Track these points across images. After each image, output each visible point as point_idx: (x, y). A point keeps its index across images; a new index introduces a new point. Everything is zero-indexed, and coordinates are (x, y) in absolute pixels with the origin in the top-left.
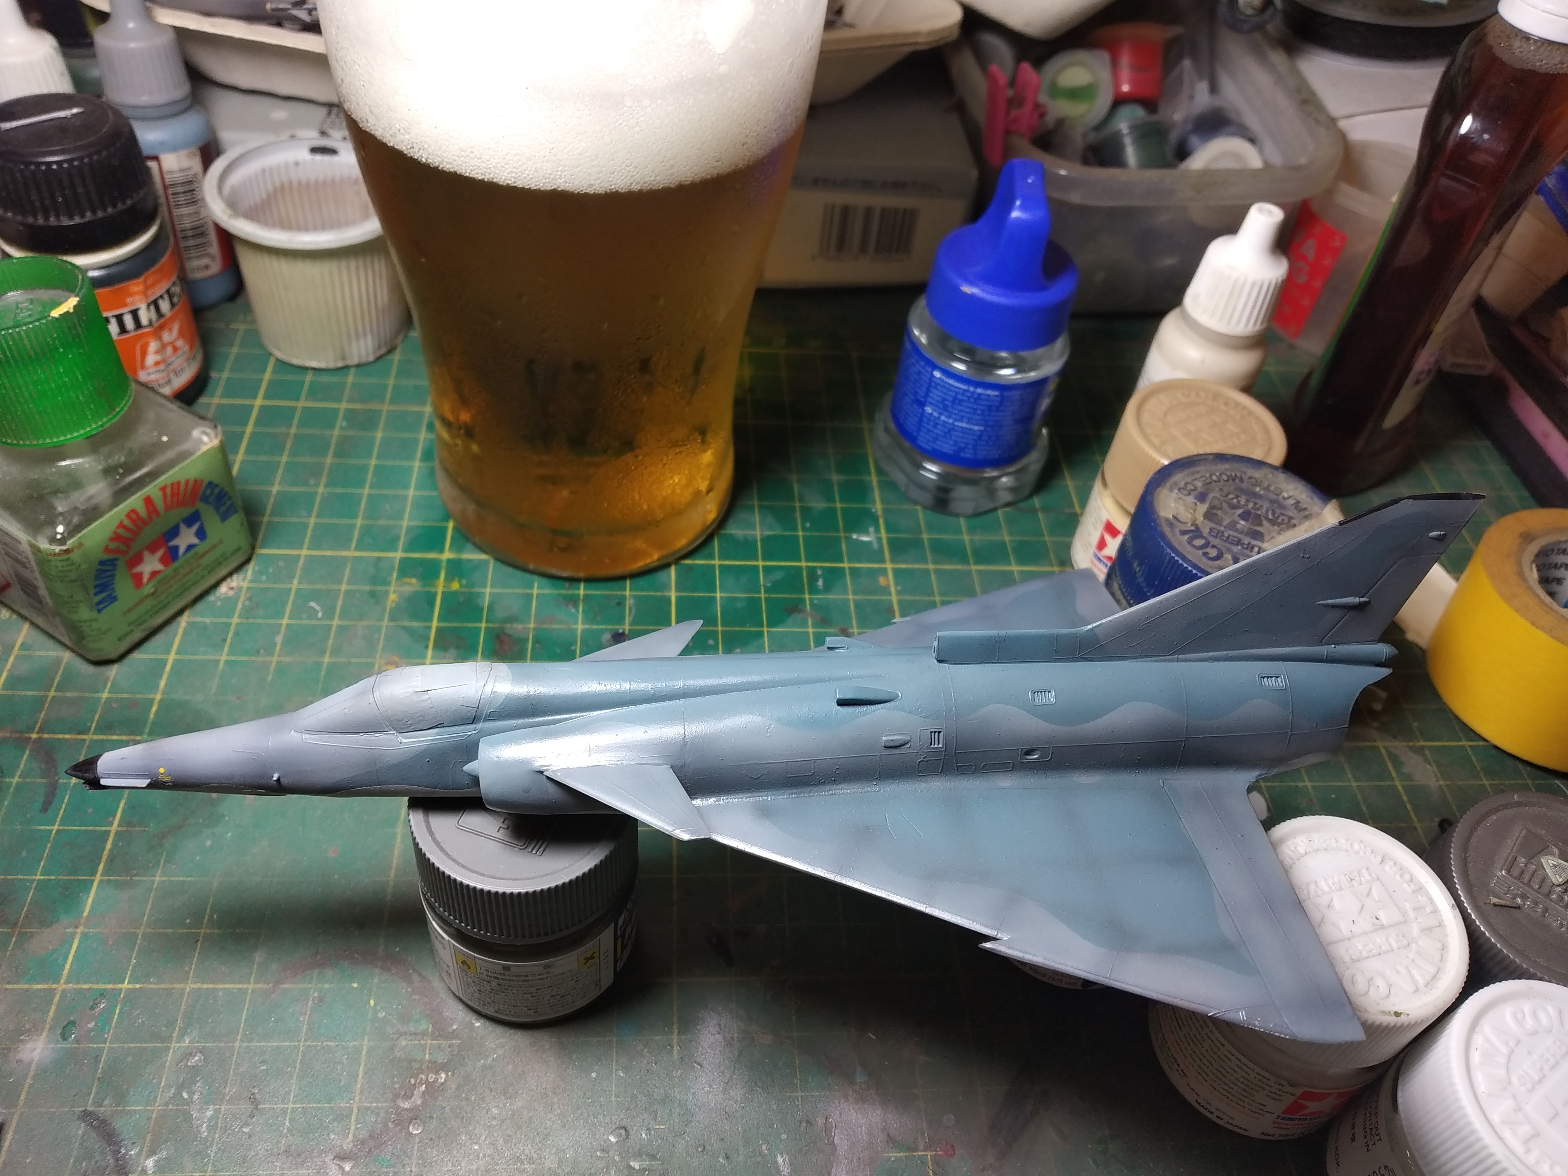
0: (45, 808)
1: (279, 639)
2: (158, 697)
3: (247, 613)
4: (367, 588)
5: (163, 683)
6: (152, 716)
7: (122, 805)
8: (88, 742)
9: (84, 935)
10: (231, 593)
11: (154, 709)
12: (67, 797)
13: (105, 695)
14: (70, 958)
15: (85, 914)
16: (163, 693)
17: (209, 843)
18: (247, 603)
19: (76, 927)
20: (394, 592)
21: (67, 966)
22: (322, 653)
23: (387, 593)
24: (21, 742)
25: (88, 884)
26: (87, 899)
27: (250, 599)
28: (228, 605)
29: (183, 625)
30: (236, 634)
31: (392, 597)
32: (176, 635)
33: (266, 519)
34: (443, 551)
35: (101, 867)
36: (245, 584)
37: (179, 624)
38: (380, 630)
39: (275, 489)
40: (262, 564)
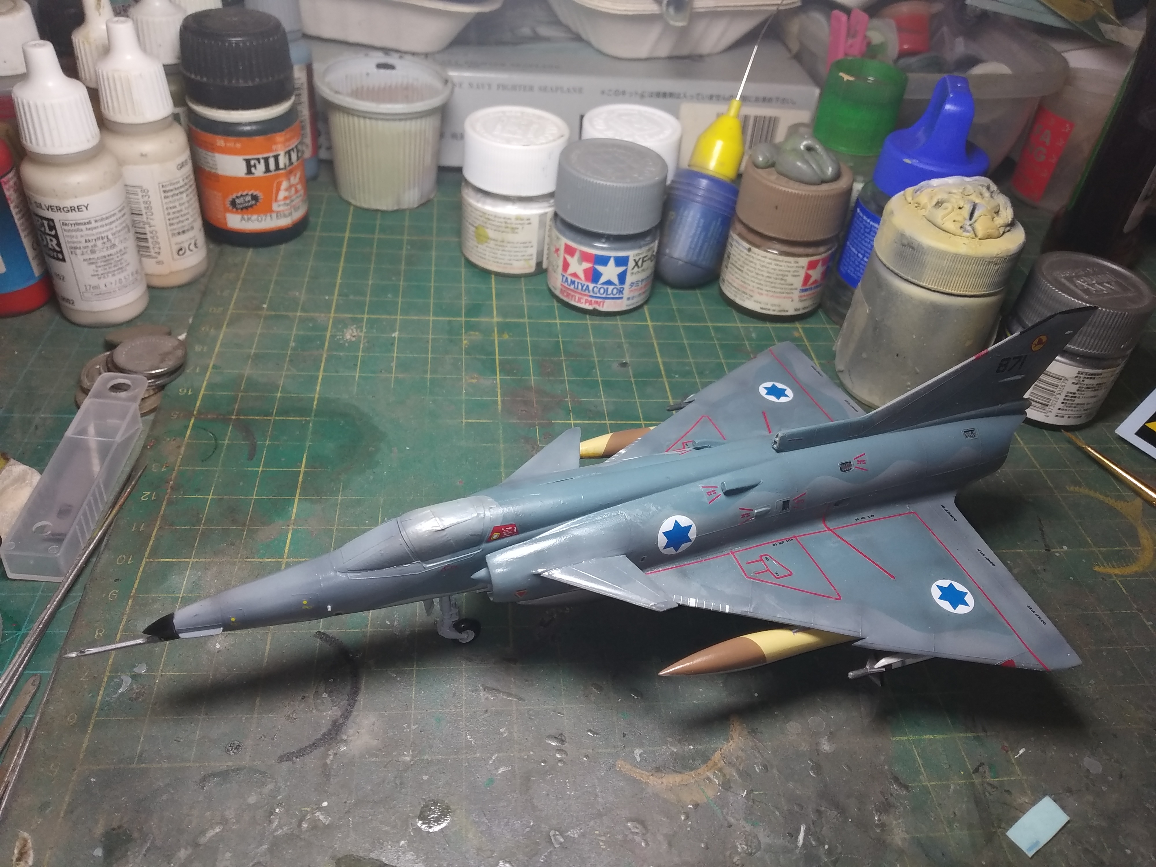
0: (251, 457)
1: (393, 365)
2: (317, 396)
3: (366, 350)
4: (447, 337)
5: (318, 388)
6: (315, 407)
7: (305, 456)
8: (272, 420)
9: (295, 531)
10: (354, 339)
11: (315, 402)
12: (265, 452)
13: (279, 395)
14: (288, 543)
15: (293, 518)
16: (319, 394)
17: (371, 477)
18: (366, 345)
19: (288, 526)
20: (466, 339)
21: (287, 548)
22: (426, 372)
23: (461, 340)
24: (226, 421)
25: (291, 502)
26: (292, 510)
27: (368, 342)
28: (354, 346)
29: (325, 356)
30: (363, 362)
31: (465, 342)
32: (321, 362)
33: (368, 299)
34: (493, 317)
35: (298, 491)
36: (363, 334)
37: (322, 355)
38: (461, 360)
39: (370, 282)
40: (371, 323)
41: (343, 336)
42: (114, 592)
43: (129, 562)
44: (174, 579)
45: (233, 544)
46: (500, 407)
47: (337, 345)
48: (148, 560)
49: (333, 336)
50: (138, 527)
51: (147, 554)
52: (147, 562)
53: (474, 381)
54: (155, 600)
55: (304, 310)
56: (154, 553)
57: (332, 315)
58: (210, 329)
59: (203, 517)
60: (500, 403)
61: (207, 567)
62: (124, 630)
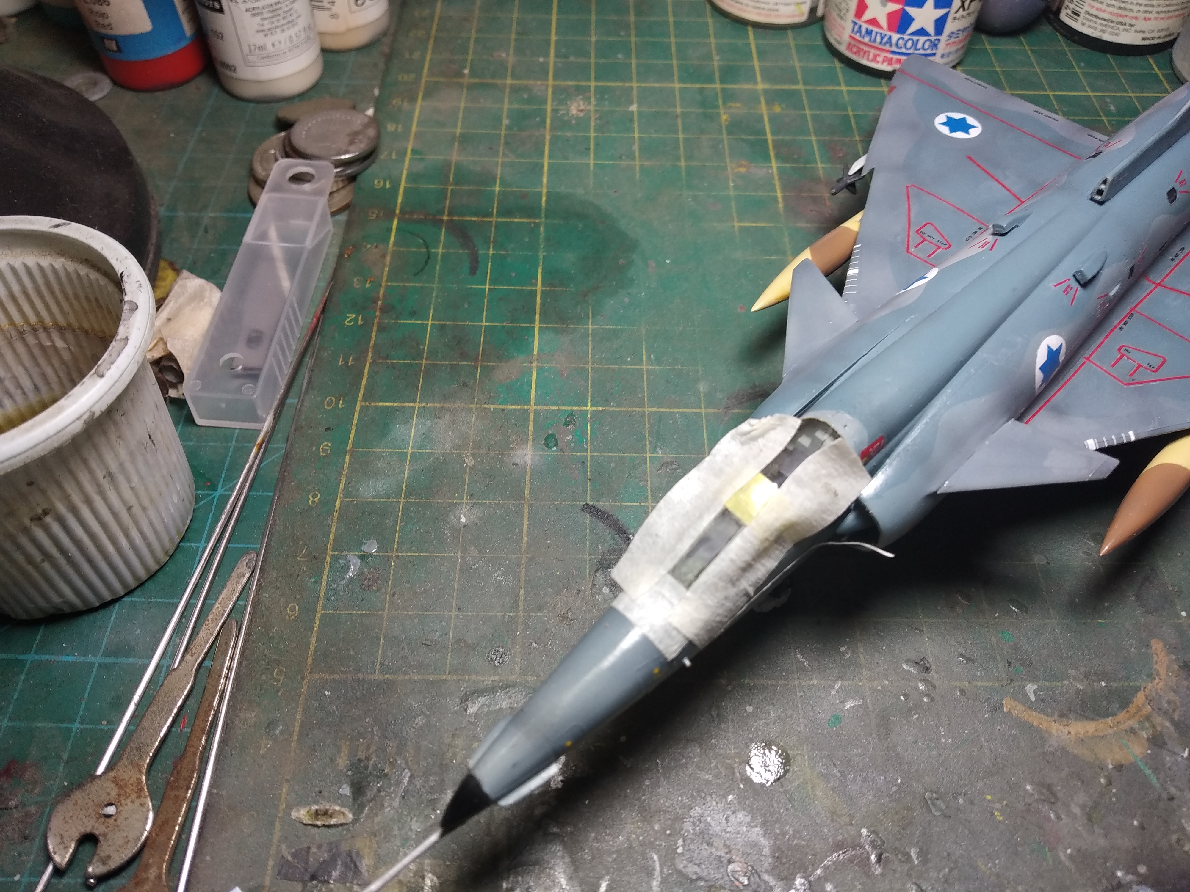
0: (473, 270)
1: (636, 148)
2: (544, 191)
3: (600, 128)
4: (700, 110)
5: (545, 180)
6: (543, 205)
7: (540, 270)
8: (494, 222)
9: (540, 370)
10: (581, 114)
11: (544, 199)
12: (490, 264)
13: (497, 189)
14: (533, 386)
15: (535, 352)
16: (548, 187)
17: (627, 300)
18: (598, 122)
19: (531, 362)
20: (725, 113)
21: (533, 392)
22: (678, 159)
23: (718, 114)
24: (437, 223)
25: (530, 330)
26: (533, 341)
27: (600, 118)
28: (582, 123)
29: (548, 137)
30: (597, 145)
31: (724, 117)
32: (544, 145)
33: (593, 60)
34: (756, 83)
35: (537, 317)
36: (592, 108)
37: (544, 136)
38: (722, 141)
39: (593, 39)
40: (601, 92)
41: (568, 110)
42: (325, 446)
43: (340, 406)
44: (398, 430)
45: (465, 385)
46: (781, 206)
47: (560, 123)
48: (363, 404)
49: (555, 111)
50: (346, 360)
51: (361, 395)
52: (362, 407)
53: (743, 170)
54: (380, 457)
55: (514, 76)
56: (369, 395)
57: (551, 82)
58: (403, 101)
59: (424, 349)
60: (780, 200)
61: (437, 415)
62: (344, 496)
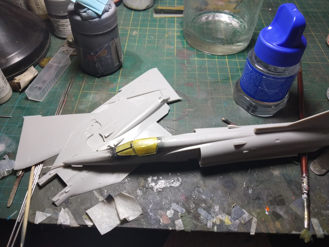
1: (146, 42)
2: (125, 50)
3: (139, 37)
4: (161, 34)
5: (125, 48)
9: (119, 86)
10: (135, 34)
11: (125, 52)
15: (119, 82)
17: (139, 73)
20: (167, 35)
21: (117, 90)
22: (155, 44)
23: (165, 35)
25: (118, 78)
27: (139, 35)
28: (135, 36)
29: (127, 39)
30: (138, 41)
33: (140, 23)
34: (175, 28)
35: (120, 75)
36: (138, 33)
38: (165, 41)
39: (140, 18)
40: (141, 30)
41: (133, 33)
42: (73, 99)
43: (77, 92)
44: (88, 96)
45: (103, 88)
46: (175, 54)
47: (131, 36)
49: (130, 34)
50: (79, 83)
51: (81, 90)
52: (81, 92)
53: (168, 47)
54: (84, 101)
55: (122, 26)
56: (83, 89)
57: (130, 28)
59: (95, 81)
61: (96, 94)
62: (76, 108)
